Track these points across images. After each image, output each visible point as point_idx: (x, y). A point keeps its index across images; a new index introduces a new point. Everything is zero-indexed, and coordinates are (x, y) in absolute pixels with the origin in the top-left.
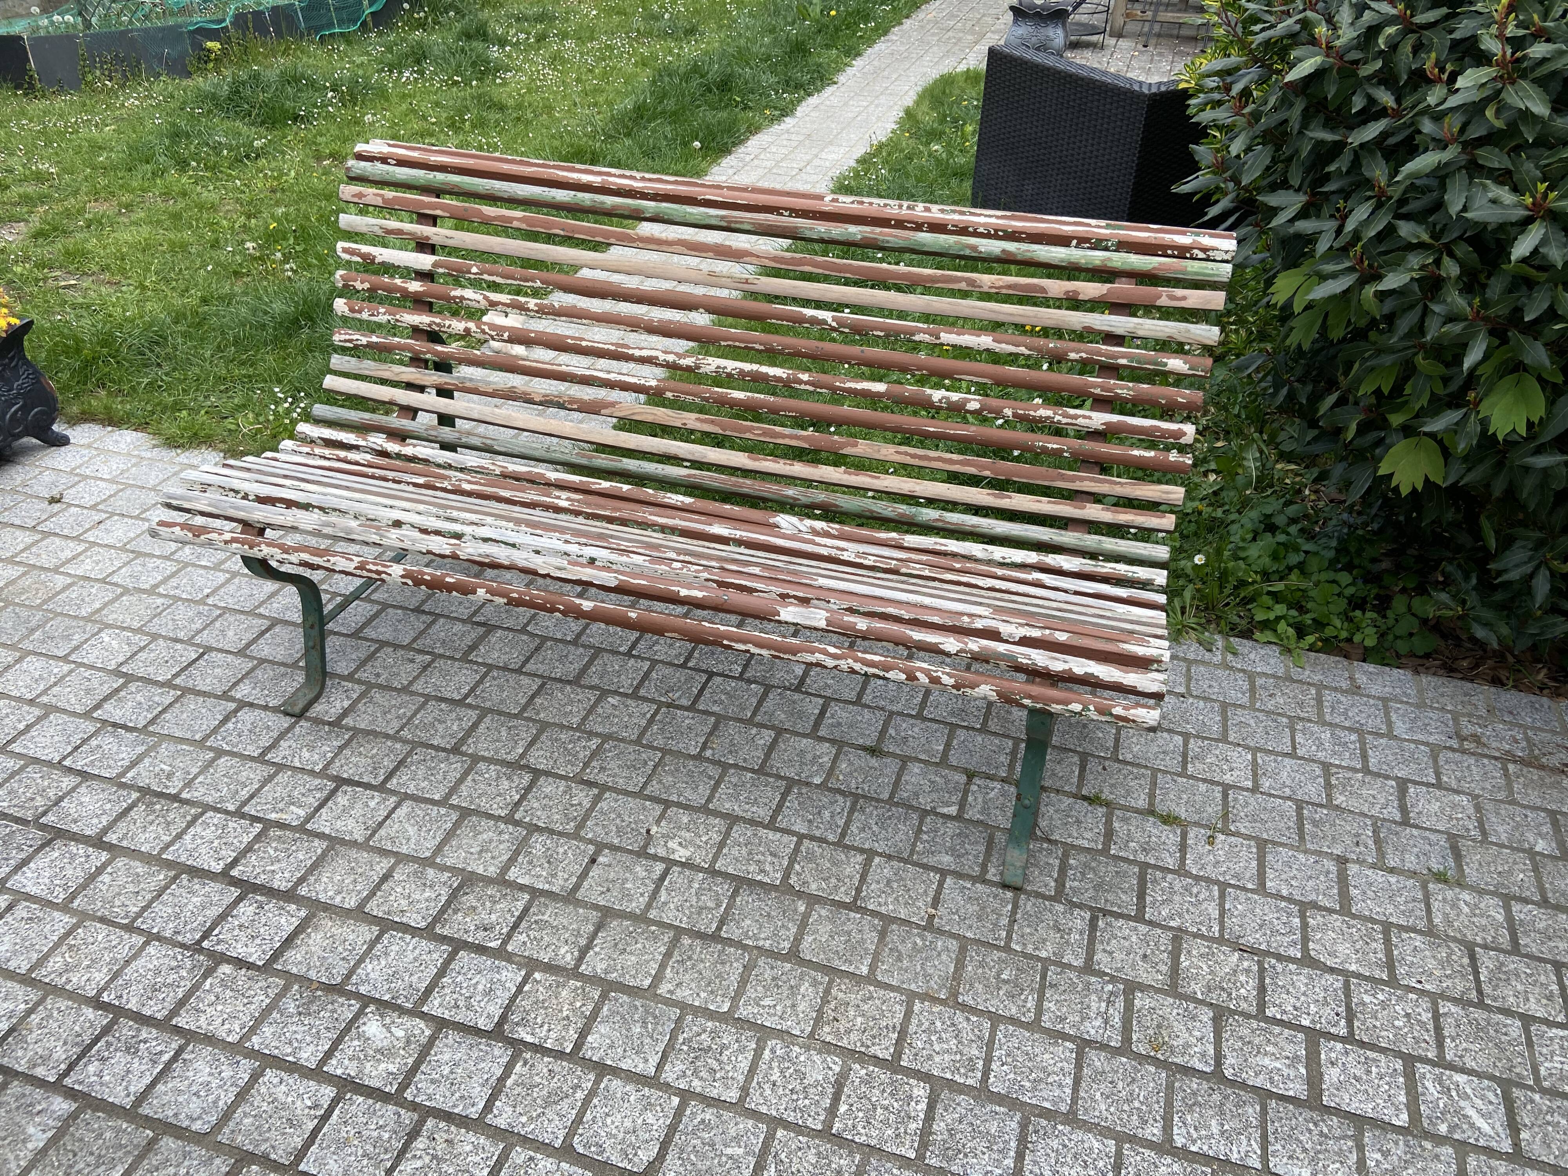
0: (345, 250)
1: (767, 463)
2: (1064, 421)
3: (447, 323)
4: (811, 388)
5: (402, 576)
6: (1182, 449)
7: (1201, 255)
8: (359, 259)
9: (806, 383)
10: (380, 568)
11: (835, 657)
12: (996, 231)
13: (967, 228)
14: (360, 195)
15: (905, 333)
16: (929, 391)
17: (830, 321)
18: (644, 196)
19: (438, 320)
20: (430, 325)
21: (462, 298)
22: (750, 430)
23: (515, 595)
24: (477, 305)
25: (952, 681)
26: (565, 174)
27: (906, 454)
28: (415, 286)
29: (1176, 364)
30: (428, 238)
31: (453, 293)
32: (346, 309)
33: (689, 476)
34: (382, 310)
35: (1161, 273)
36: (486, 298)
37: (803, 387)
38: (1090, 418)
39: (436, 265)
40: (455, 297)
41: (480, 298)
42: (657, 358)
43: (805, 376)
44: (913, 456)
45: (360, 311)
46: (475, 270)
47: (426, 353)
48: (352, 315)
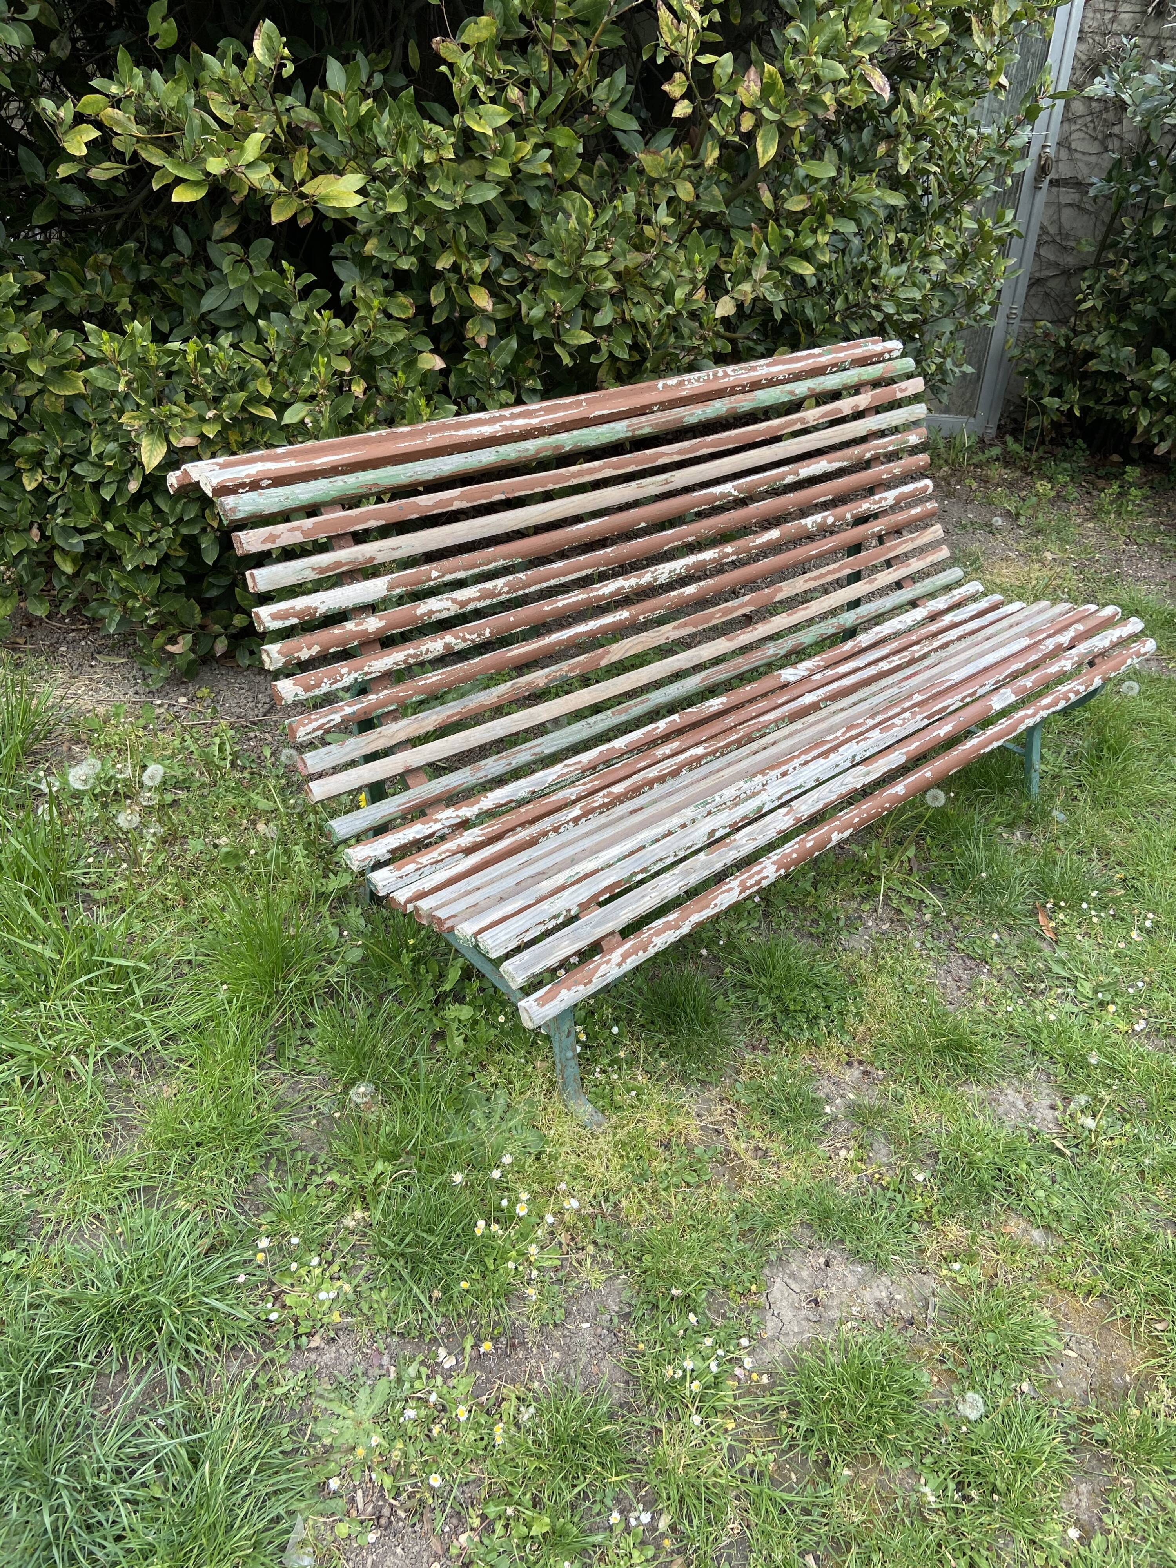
0: (275, 617)
1: (742, 637)
2: (876, 507)
3: (423, 649)
4: (735, 557)
6: (929, 499)
7: (888, 357)
8: (296, 620)
9: (731, 554)
12: (789, 375)
13: (772, 378)
14: (272, 538)
15: (778, 480)
16: (803, 521)
17: (730, 491)
19: (411, 651)
20: (405, 662)
21: (430, 613)
22: (712, 616)
24: (446, 614)
26: (461, 433)
27: (811, 579)
28: (373, 624)
29: (912, 438)
30: (372, 559)
31: (419, 612)
32: (300, 691)
33: (703, 680)
34: (344, 671)
35: (886, 376)
36: (454, 601)
37: (730, 559)
38: (886, 498)
39: (389, 587)
40: (422, 616)
41: (449, 604)
42: (623, 588)
43: (729, 549)
44: (815, 579)
45: (318, 685)
46: (434, 574)
47: (412, 696)
48: (310, 694)
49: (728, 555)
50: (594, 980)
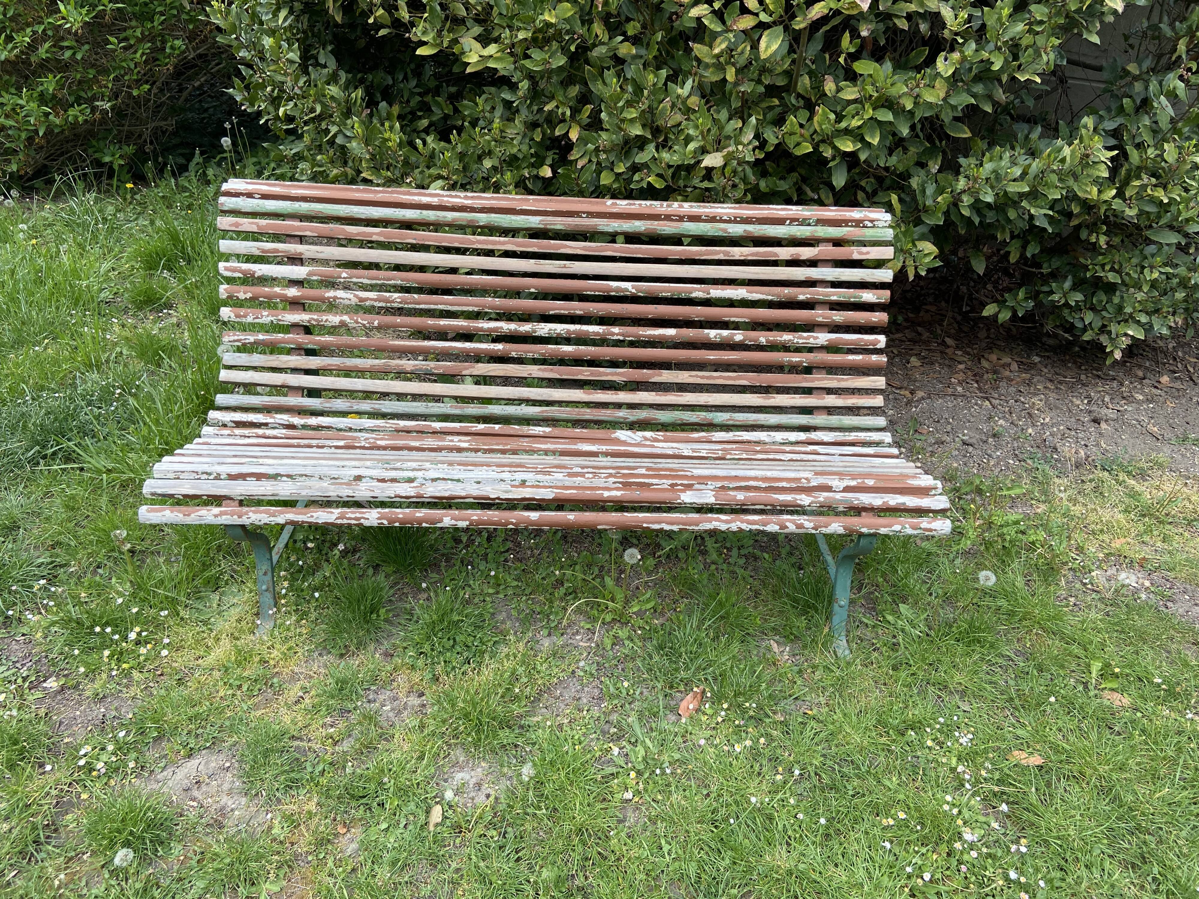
0: (226, 269)
1: (599, 395)
2: (801, 341)
3: (324, 318)
4: (621, 338)
5: (378, 519)
7: (870, 224)
8: (241, 275)
9: (617, 334)
10: (358, 515)
11: (727, 522)
12: (735, 218)
13: (714, 217)
14: (237, 225)
15: (685, 292)
16: (705, 331)
17: (630, 289)
18: (473, 210)
19: (315, 317)
20: (309, 322)
21: (335, 298)
22: (582, 373)
23: (475, 518)
24: (348, 302)
25: (812, 525)
26: (407, 197)
27: (697, 376)
28: (293, 292)
29: (868, 296)
30: (301, 254)
31: (327, 295)
32: (232, 315)
33: (543, 412)
34: (265, 313)
35: (849, 238)
36: (356, 296)
37: (615, 337)
38: (817, 338)
39: (310, 274)
40: (329, 298)
41: (351, 296)
42: (502, 328)
43: (616, 330)
44: (702, 377)
45: (245, 316)
46: (344, 275)
47: (307, 344)
48: (238, 320)
49: (613, 334)
50: (193, 515)
